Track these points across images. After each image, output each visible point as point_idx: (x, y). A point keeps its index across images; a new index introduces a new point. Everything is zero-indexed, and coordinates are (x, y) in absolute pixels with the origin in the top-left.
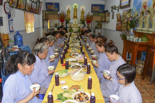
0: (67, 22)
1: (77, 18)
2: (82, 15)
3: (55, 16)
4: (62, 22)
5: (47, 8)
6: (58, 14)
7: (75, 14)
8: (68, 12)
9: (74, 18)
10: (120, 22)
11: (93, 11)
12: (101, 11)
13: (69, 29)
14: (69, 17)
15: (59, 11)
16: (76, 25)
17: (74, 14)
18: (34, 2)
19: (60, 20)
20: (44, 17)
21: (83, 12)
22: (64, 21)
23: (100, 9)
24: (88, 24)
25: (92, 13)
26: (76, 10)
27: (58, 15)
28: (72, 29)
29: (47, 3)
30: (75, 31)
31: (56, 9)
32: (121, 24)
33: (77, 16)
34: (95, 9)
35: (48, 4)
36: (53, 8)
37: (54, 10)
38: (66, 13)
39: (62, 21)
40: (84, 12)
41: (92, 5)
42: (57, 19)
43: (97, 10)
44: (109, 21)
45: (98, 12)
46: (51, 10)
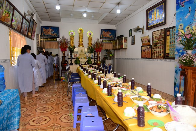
0: (72, 51)
1: (83, 46)
2: (90, 43)
3: (54, 43)
4: (64, 52)
5: (42, 33)
6: (58, 40)
7: (81, 40)
8: (71, 38)
9: (79, 46)
10: (149, 47)
11: (103, 37)
12: (112, 37)
13: (75, 60)
14: (72, 44)
15: (59, 38)
16: (84, 55)
17: (79, 41)
18: (25, 19)
19: (60, 49)
20: (39, 44)
21: (90, 39)
22: (66, 50)
23: (111, 35)
24: (98, 53)
25: (102, 40)
26: (82, 35)
27: (58, 42)
28: (79, 60)
29: (42, 27)
30: (83, 62)
31: (55, 35)
32: (150, 50)
33: (83, 44)
34: (105, 35)
35: (44, 29)
36: (50, 33)
37: (52, 36)
38: (69, 40)
39: (63, 49)
40: (92, 39)
41: (102, 30)
42: (56, 48)
43: (108, 36)
44: (127, 48)
45: (109, 38)
46: (49, 36)
